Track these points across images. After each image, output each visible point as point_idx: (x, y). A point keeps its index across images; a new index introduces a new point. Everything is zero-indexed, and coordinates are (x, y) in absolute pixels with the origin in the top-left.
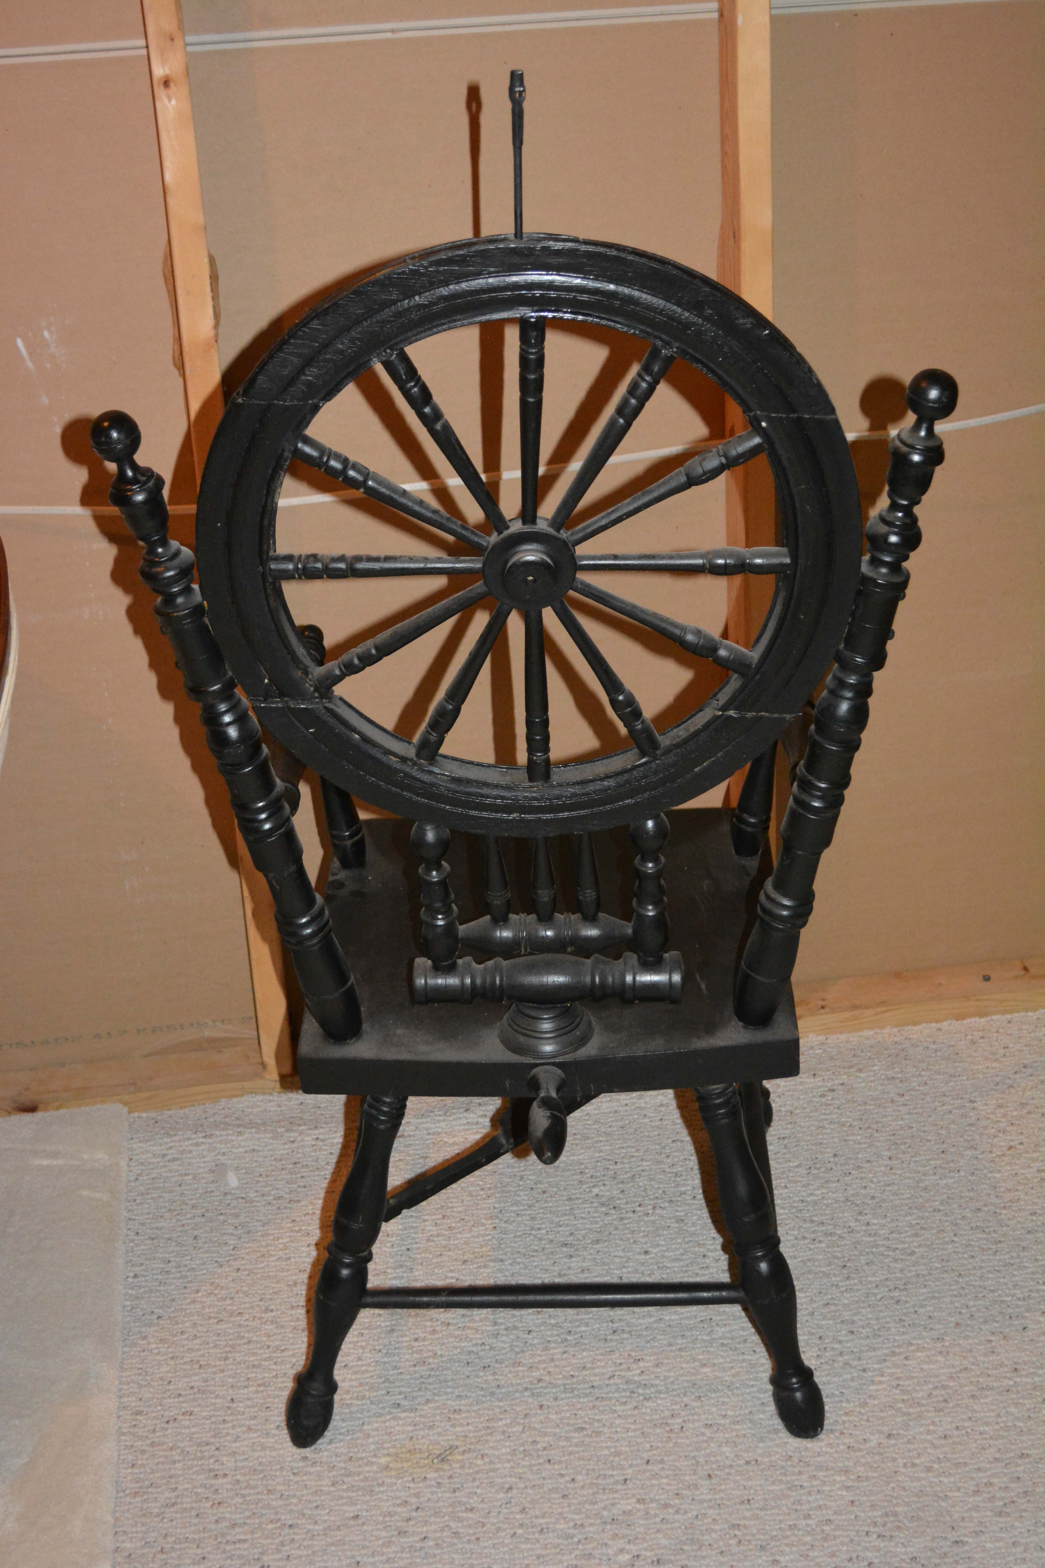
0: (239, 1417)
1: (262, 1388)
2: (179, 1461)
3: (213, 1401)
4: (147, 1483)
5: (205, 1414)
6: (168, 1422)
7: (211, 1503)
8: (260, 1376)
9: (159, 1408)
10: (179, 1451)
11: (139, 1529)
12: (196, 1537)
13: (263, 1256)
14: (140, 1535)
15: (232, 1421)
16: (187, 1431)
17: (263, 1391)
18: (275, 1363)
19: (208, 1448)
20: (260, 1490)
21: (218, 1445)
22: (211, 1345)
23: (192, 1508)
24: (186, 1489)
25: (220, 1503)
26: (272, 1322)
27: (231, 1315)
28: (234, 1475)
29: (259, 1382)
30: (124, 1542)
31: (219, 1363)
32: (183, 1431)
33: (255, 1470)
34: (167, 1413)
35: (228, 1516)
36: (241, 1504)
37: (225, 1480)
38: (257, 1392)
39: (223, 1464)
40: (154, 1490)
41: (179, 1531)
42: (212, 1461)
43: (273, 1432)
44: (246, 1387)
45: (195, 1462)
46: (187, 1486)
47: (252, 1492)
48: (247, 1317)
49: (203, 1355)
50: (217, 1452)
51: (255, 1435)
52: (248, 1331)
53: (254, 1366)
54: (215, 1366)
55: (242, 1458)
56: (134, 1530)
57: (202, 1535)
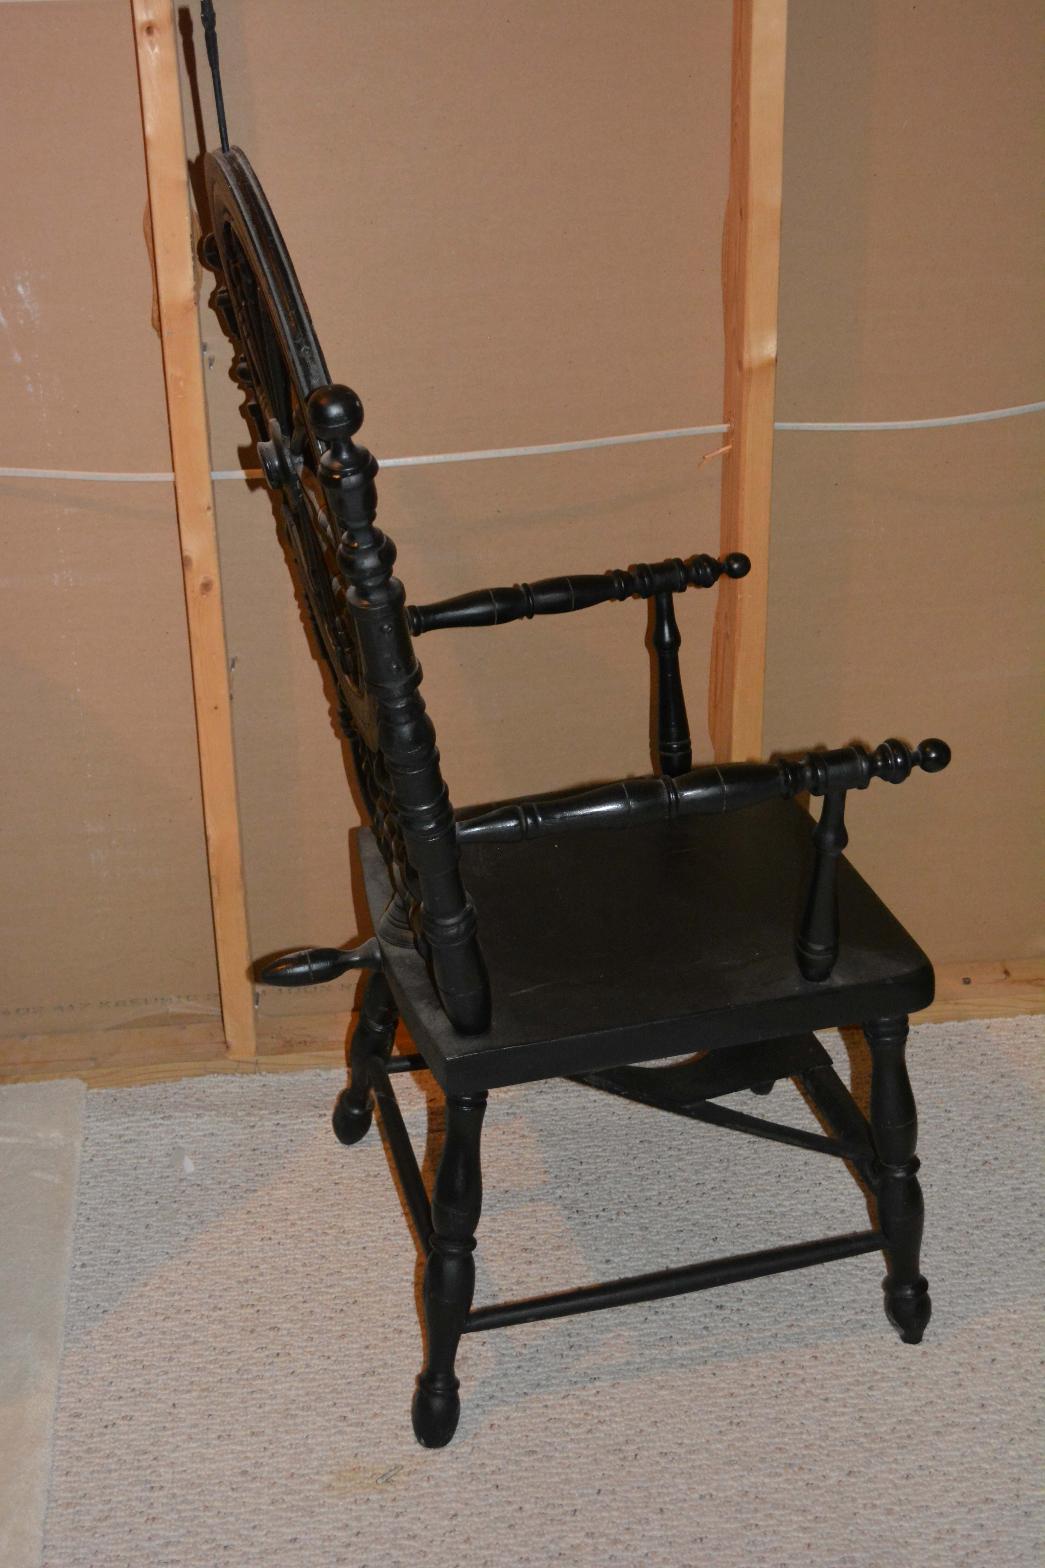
0: (180, 1424)
1: (205, 1394)
2: (115, 1470)
3: (154, 1405)
4: (81, 1493)
5: (145, 1419)
6: (106, 1427)
7: (145, 1519)
8: (204, 1380)
9: (98, 1411)
10: (116, 1459)
11: (69, 1544)
12: (128, 1555)
13: (215, 1249)
14: (69, 1551)
15: (173, 1428)
16: (126, 1437)
17: (206, 1397)
18: (221, 1367)
19: (146, 1457)
20: (196, 1505)
21: (156, 1454)
22: (156, 1344)
23: (126, 1523)
24: (120, 1502)
25: (154, 1519)
26: (220, 1321)
27: (178, 1312)
28: (171, 1488)
29: (204, 1387)
30: (52, 1557)
31: (162, 1364)
32: (122, 1437)
33: (193, 1484)
34: (106, 1417)
35: (162, 1533)
36: (176, 1520)
37: (161, 1493)
38: (199, 1397)
39: (160, 1475)
40: (87, 1502)
41: (110, 1548)
42: (149, 1471)
43: (214, 1442)
44: (189, 1391)
45: (132, 1472)
46: (121, 1498)
47: (188, 1507)
48: (194, 1314)
49: (147, 1355)
50: (154, 1462)
51: (195, 1445)
52: (195, 1331)
53: (198, 1368)
54: (159, 1367)
55: (180, 1469)
56: (64, 1544)
57: (133, 1553)
